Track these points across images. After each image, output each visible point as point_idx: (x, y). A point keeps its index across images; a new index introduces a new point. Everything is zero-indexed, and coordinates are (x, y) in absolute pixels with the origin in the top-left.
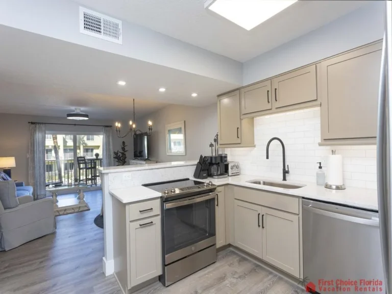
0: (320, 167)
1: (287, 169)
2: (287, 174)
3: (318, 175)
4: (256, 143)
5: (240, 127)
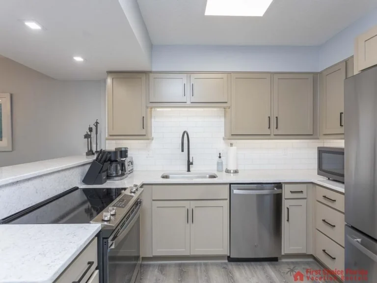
0: (220, 157)
1: (191, 161)
2: (191, 165)
3: (218, 164)
4: (153, 135)
5: (145, 116)
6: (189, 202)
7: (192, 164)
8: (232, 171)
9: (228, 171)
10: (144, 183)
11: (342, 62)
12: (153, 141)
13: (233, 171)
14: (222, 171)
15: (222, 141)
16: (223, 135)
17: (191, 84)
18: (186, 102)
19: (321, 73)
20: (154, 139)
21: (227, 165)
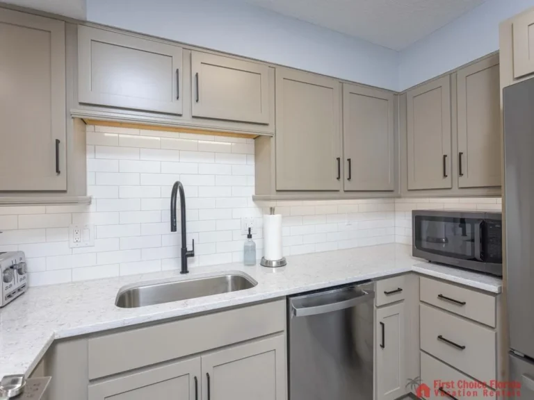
6: (198, 358)
7: (192, 255)
8: (274, 264)
9: (266, 264)
10: (57, 337)
11: (444, 75)
12: (92, 207)
13: (277, 262)
14: (253, 264)
15: (252, 204)
16: (252, 192)
17: (194, 75)
18: (180, 115)
19: (404, 93)
20: (93, 201)
21: (263, 250)
